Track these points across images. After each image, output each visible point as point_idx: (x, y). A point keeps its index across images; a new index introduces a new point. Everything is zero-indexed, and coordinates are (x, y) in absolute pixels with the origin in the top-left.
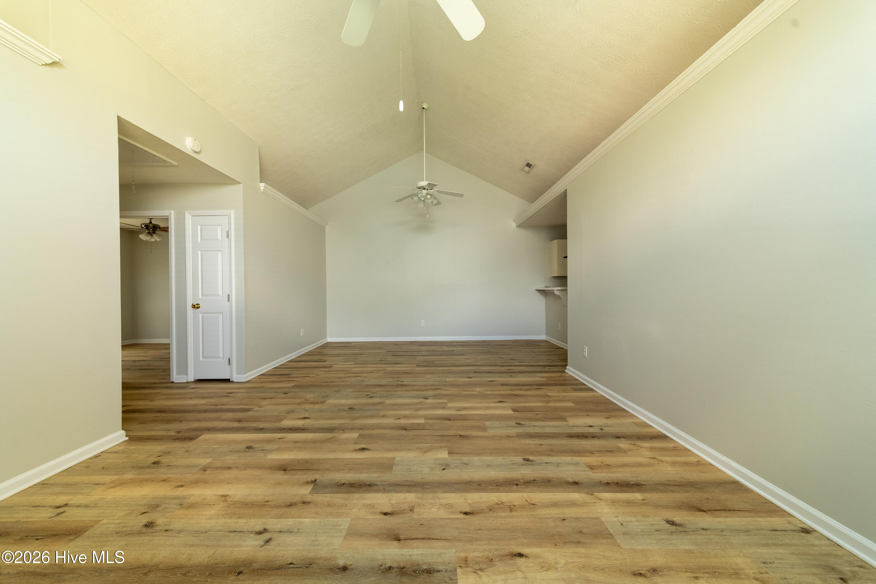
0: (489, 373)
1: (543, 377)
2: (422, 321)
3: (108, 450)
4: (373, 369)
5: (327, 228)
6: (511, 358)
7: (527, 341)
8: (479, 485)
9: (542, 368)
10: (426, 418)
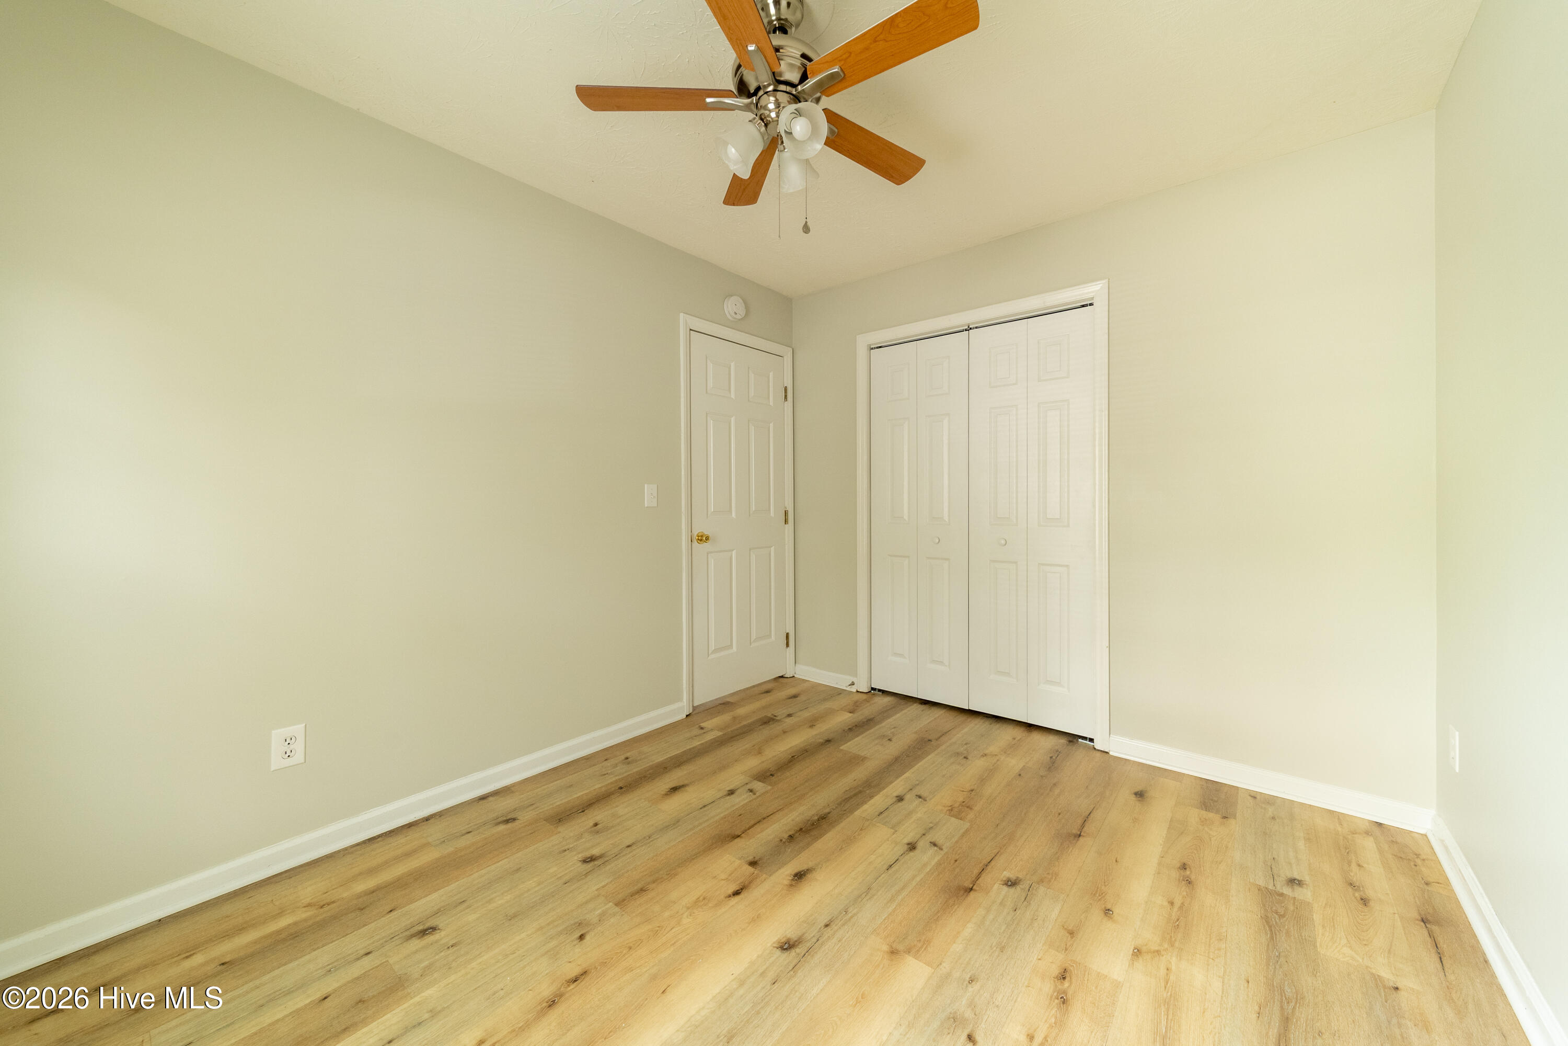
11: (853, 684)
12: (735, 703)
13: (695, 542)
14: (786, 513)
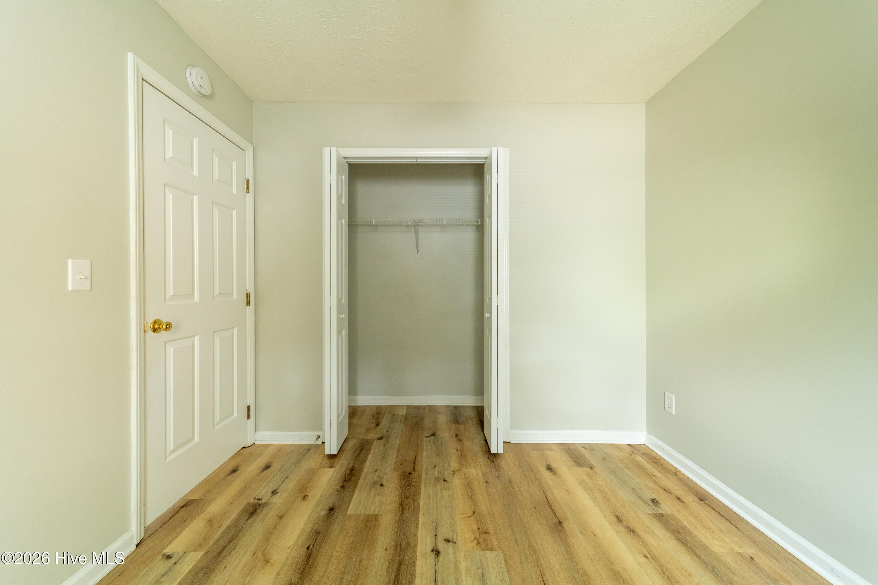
11: (318, 437)
12: (201, 500)
13: (150, 332)
14: (248, 295)
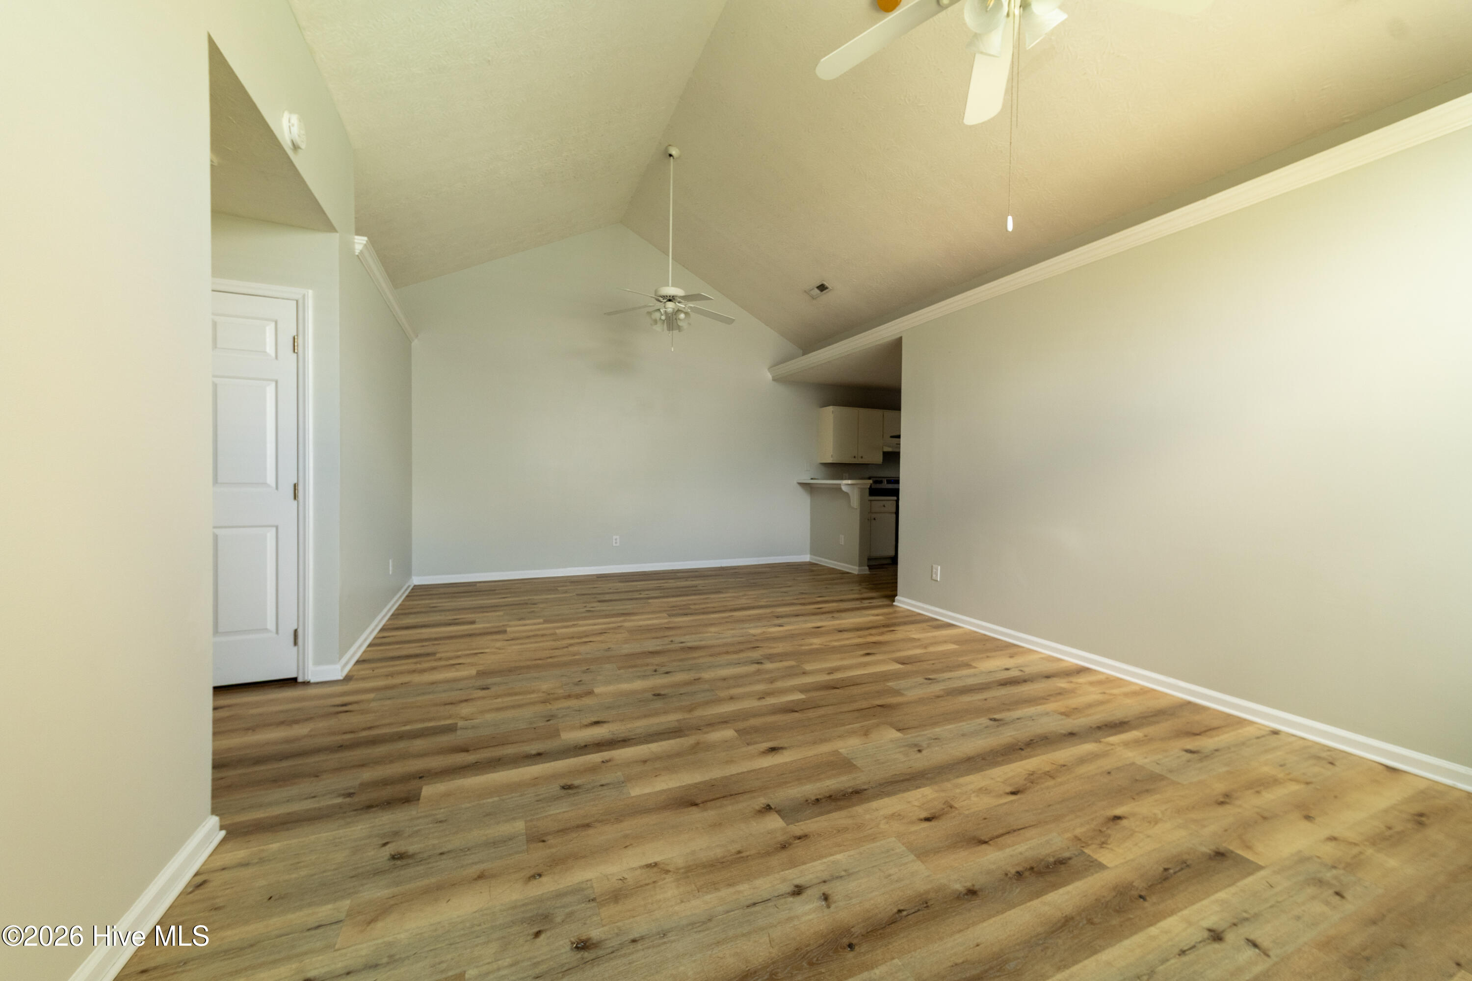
0: (797, 616)
1: (877, 615)
2: (615, 537)
3: (203, 867)
4: (604, 626)
5: (415, 343)
6: (801, 592)
7: (788, 564)
8: (984, 759)
9: (858, 602)
10: (803, 689)
